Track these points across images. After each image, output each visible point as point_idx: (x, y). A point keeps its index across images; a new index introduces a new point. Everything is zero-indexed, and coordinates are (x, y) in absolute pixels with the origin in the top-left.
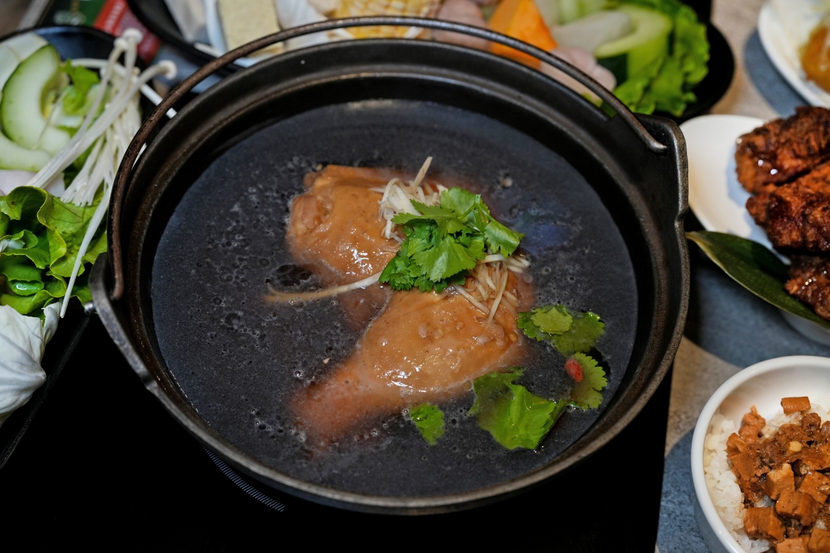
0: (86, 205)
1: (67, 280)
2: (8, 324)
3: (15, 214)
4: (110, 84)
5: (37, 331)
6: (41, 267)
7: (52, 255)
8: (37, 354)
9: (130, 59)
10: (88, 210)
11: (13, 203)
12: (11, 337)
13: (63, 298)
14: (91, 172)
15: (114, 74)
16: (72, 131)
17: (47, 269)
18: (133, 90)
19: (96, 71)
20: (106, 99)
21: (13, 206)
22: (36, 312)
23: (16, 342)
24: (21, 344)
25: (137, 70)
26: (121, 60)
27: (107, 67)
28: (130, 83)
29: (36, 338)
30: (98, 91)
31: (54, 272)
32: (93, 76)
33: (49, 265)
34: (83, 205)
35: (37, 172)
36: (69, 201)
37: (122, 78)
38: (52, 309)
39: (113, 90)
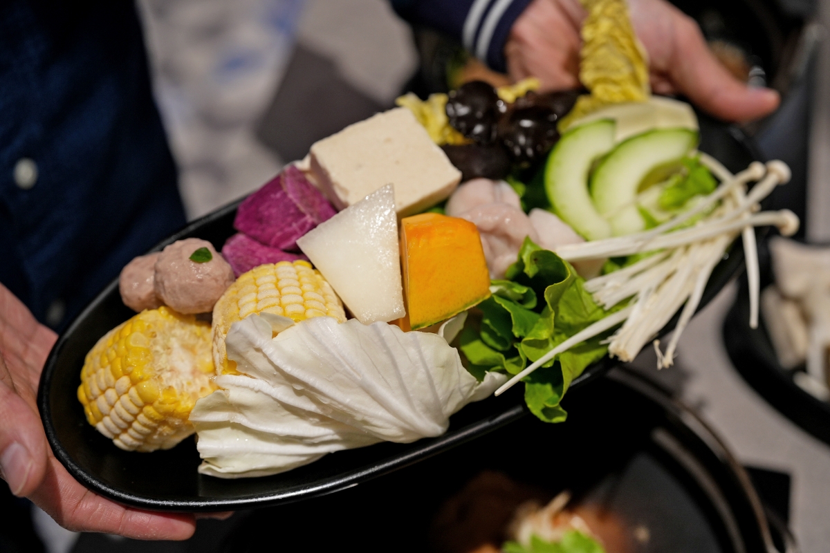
0: (602, 307)
1: (529, 363)
2: (443, 367)
3: (530, 270)
4: (720, 202)
5: (466, 389)
6: (517, 334)
7: (534, 331)
8: (450, 408)
9: (760, 192)
10: (600, 312)
11: (536, 260)
12: (436, 380)
13: (513, 376)
14: (634, 275)
15: (730, 195)
16: (651, 223)
17: (520, 339)
18: (735, 225)
19: (718, 182)
20: (708, 215)
21: (534, 262)
22: (478, 370)
23: (437, 387)
24: (441, 392)
25: (757, 208)
26: (750, 185)
27: (733, 184)
28: (738, 217)
29: (459, 394)
30: (701, 203)
31: (522, 348)
32: (710, 183)
33: (523, 337)
34: (600, 304)
35: (587, 240)
36: (590, 291)
37: (736, 205)
38: (493, 378)
39: (719, 211)
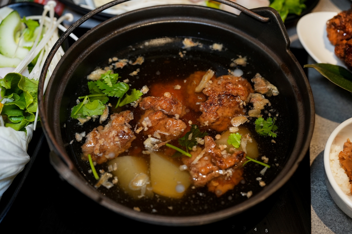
1: (35, 113)
2: (10, 136)
3: (8, 86)
4: (44, 26)
5: (24, 137)
6: (23, 109)
7: (27, 103)
8: (25, 147)
9: (52, 14)
11: (7, 81)
12: (12, 141)
13: (34, 121)
14: (40, 65)
15: (45, 21)
16: (29, 48)
18: (55, 28)
19: (37, 21)
20: (43, 33)
21: (7, 82)
22: (23, 129)
23: (14, 143)
24: (17, 143)
25: (55, 19)
26: (48, 15)
27: (42, 18)
28: (53, 24)
29: (23, 141)
30: (39, 30)
31: (29, 110)
32: (36, 23)
33: (26, 108)
35: (15, 68)
36: (32, 78)
37: (49, 23)
38: (29, 127)
39: (46, 28)
